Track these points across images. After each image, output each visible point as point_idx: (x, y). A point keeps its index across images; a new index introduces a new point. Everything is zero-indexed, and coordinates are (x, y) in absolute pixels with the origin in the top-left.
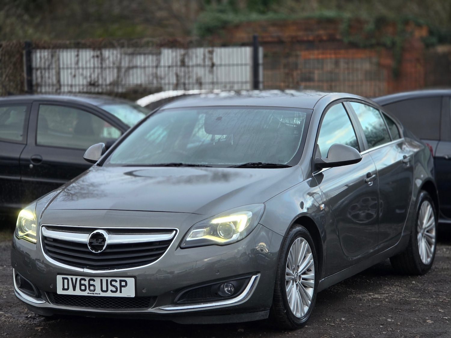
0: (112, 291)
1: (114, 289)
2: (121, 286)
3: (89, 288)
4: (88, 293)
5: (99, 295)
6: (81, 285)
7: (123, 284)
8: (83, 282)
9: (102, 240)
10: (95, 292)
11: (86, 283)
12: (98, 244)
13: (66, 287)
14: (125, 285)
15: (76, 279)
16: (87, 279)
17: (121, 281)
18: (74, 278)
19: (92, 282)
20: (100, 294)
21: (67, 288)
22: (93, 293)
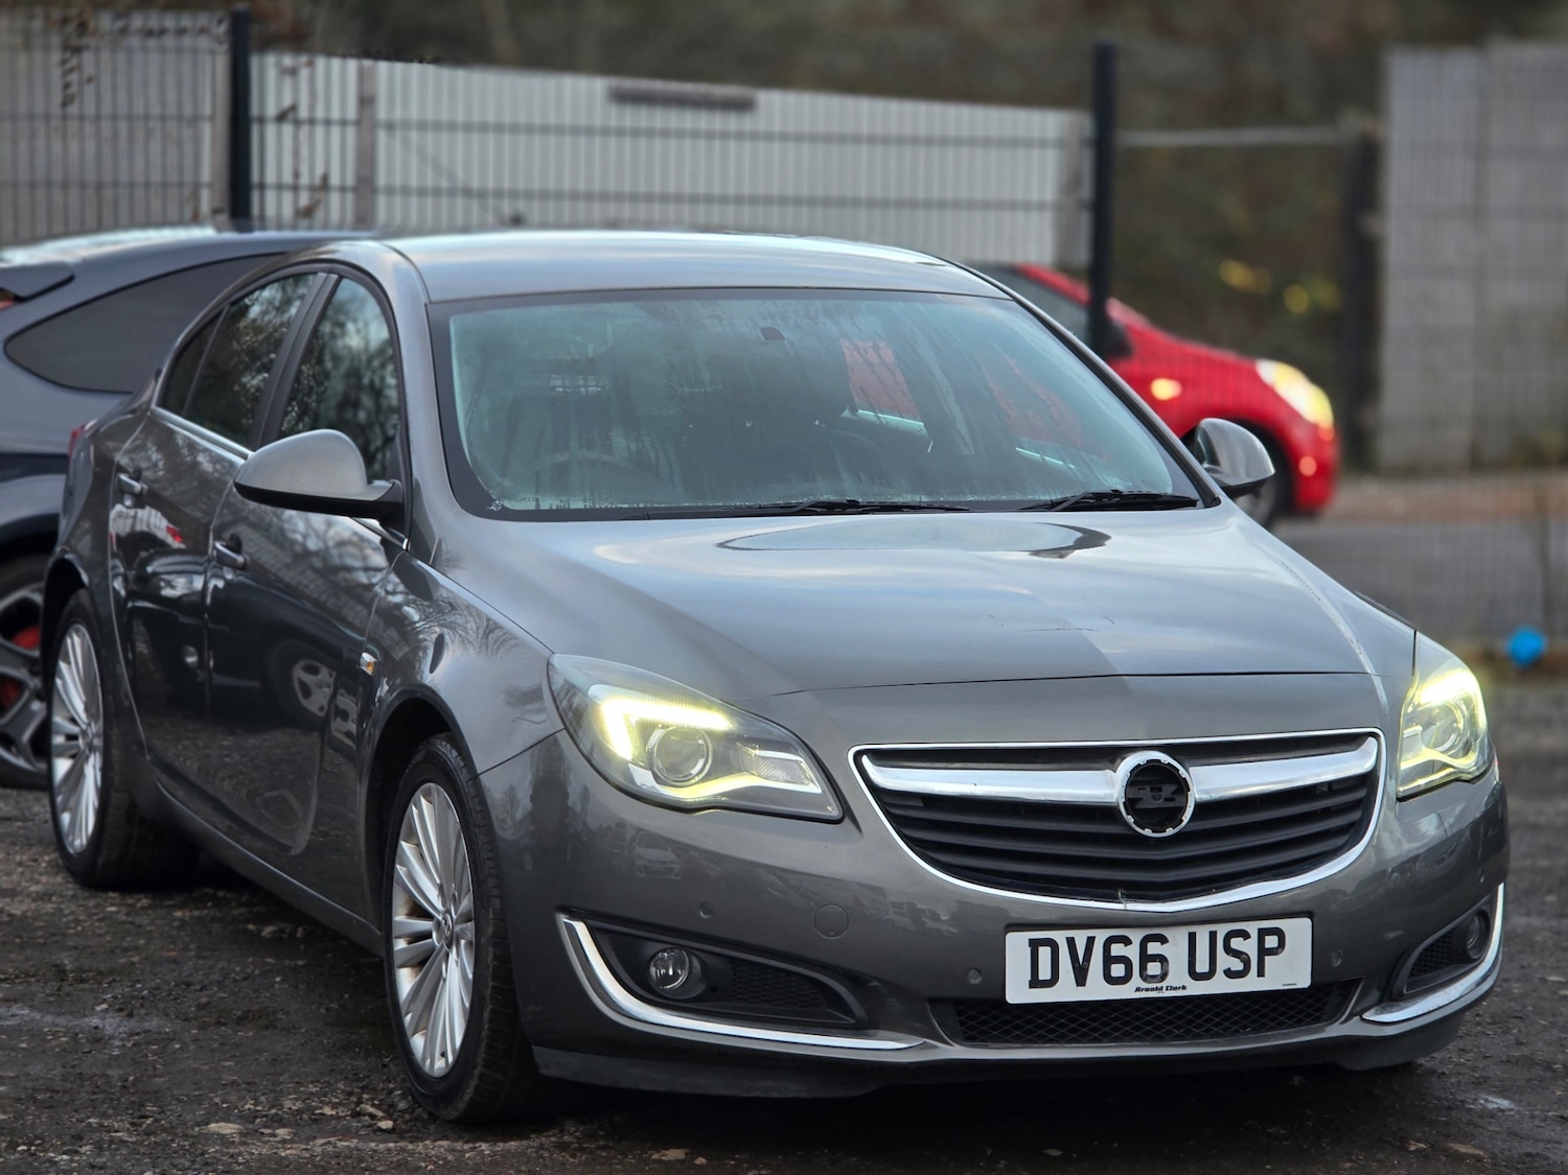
0: (1229, 973)
1: (1237, 965)
2: (1263, 952)
3: (1143, 968)
4: (1138, 989)
5: (1181, 993)
6: (1109, 960)
7: (1271, 942)
8: (1117, 950)
9: (1174, 788)
10: (1164, 984)
11: (1133, 952)
12: (1160, 803)
13: (1045, 973)
14: (1276, 945)
15: (1091, 941)
16: (1136, 936)
17: (1263, 933)
18: (1080, 938)
19: (1153, 948)
20: (1184, 988)
21: (1048, 977)
22: (1159, 985)
